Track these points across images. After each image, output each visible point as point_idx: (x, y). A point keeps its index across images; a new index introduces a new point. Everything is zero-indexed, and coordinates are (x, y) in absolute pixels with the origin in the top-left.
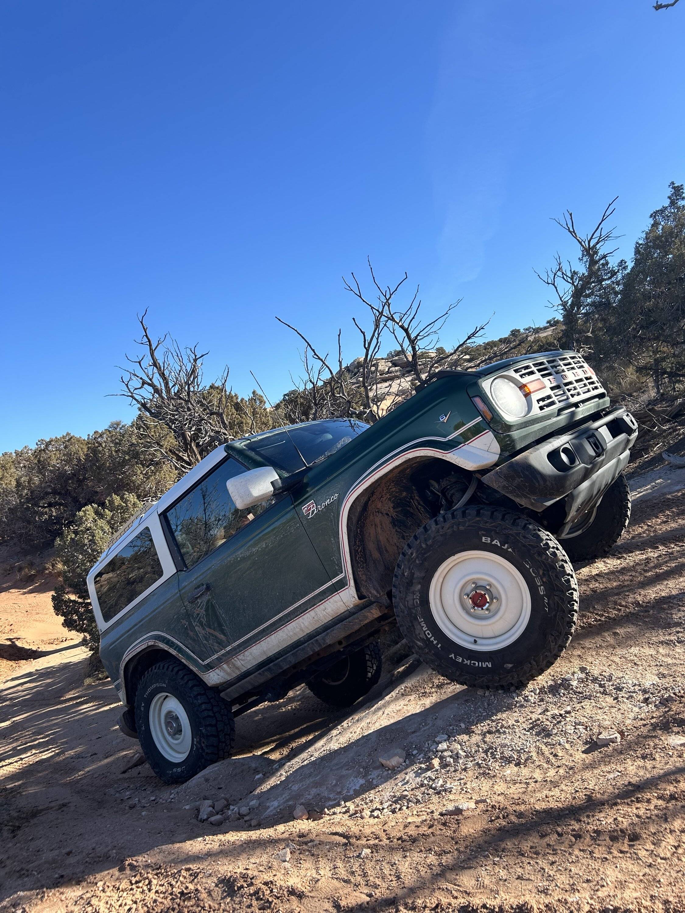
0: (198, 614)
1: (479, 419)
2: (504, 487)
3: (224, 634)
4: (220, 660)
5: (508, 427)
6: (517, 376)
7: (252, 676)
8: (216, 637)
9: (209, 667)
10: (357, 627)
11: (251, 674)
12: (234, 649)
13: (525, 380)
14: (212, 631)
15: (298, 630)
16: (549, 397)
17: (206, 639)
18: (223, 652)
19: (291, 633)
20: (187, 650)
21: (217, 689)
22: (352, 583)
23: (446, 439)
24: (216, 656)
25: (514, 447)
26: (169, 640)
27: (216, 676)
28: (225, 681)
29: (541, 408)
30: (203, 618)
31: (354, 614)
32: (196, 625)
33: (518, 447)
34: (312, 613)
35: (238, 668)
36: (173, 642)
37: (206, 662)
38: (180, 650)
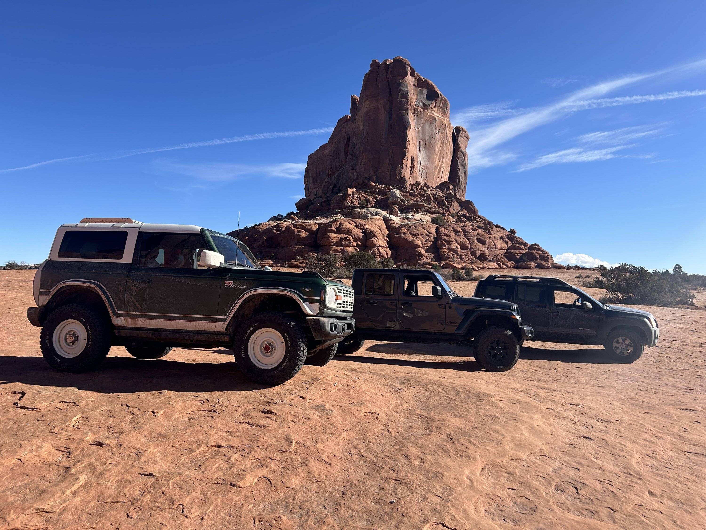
0: (132, 289)
1: (319, 298)
2: (312, 325)
3: (141, 306)
4: (128, 316)
5: (325, 307)
6: (337, 291)
7: (141, 332)
8: (135, 305)
9: (120, 315)
10: (213, 340)
11: (141, 330)
12: (142, 315)
13: (338, 294)
14: (135, 301)
15: (183, 326)
16: (341, 304)
17: (128, 302)
18: (134, 313)
19: (179, 325)
20: (112, 301)
21: (114, 327)
22: (227, 323)
23: (304, 297)
24: (128, 313)
25: (323, 314)
26: (104, 291)
27: (120, 321)
28: (123, 325)
29: (337, 307)
30: (134, 293)
31: (216, 334)
32: (127, 293)
33: (324, 315)
34: (197, 323)
35: (136, 324)
36: (106, 293)
37: (119, 312)
38: (108, 299)
